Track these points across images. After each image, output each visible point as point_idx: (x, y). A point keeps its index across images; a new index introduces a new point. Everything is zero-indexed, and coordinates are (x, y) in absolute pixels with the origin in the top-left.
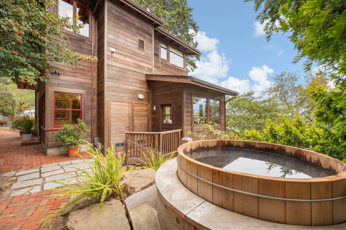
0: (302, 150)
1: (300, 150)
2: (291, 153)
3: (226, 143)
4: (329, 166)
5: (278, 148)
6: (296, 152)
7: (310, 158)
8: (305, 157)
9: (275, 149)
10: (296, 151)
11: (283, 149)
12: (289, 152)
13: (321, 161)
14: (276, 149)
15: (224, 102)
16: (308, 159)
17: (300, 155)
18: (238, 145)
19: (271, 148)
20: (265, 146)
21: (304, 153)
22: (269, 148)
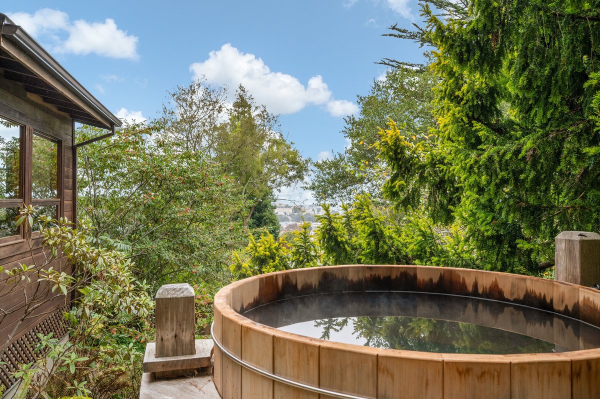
0: (455, 271)
1: (451, 271)
2: (431, 280)
3: (280, 283)
4: (525, 293)
5: (402, 274)
6: (442, 278)
7: (476, 285)
8: (464, 285)
9: (393, 277)
10: (441, 274)
11: (412, 274)
12: (427, 278)
13: (500, 286)
14: (396, 277)
15: (71, 145)
16: (470, 288)
17: (451, 282)
18: (306, 284)
19: (384, 278)
20: (371, 275)
21: (459, 277)
22: (379, 276)
